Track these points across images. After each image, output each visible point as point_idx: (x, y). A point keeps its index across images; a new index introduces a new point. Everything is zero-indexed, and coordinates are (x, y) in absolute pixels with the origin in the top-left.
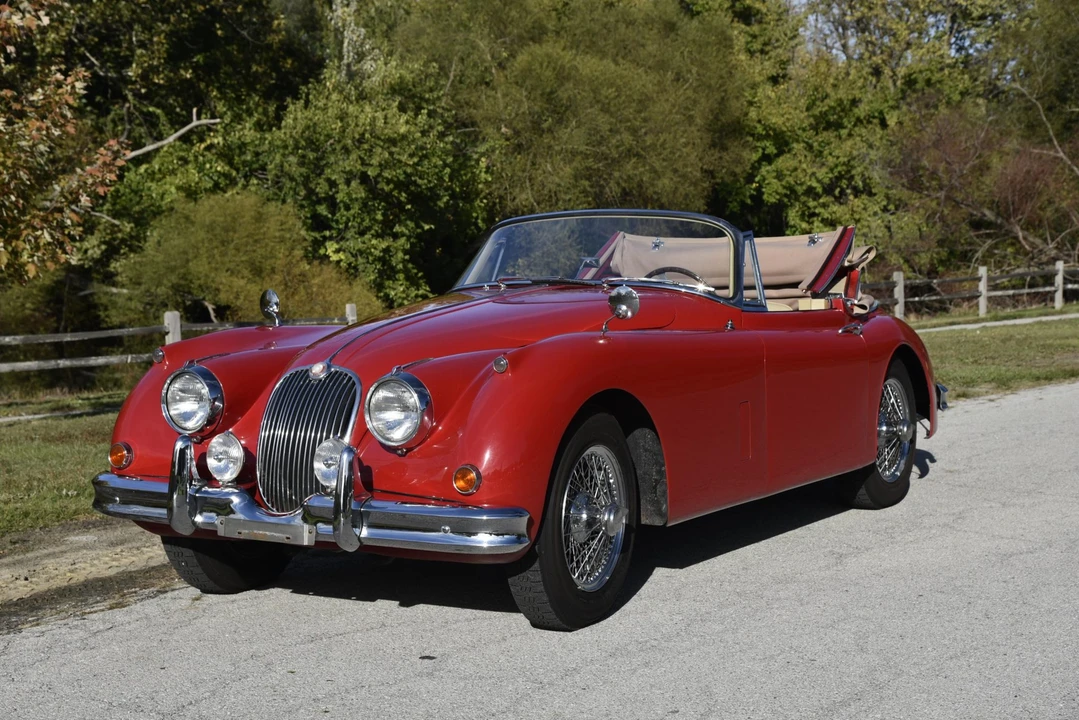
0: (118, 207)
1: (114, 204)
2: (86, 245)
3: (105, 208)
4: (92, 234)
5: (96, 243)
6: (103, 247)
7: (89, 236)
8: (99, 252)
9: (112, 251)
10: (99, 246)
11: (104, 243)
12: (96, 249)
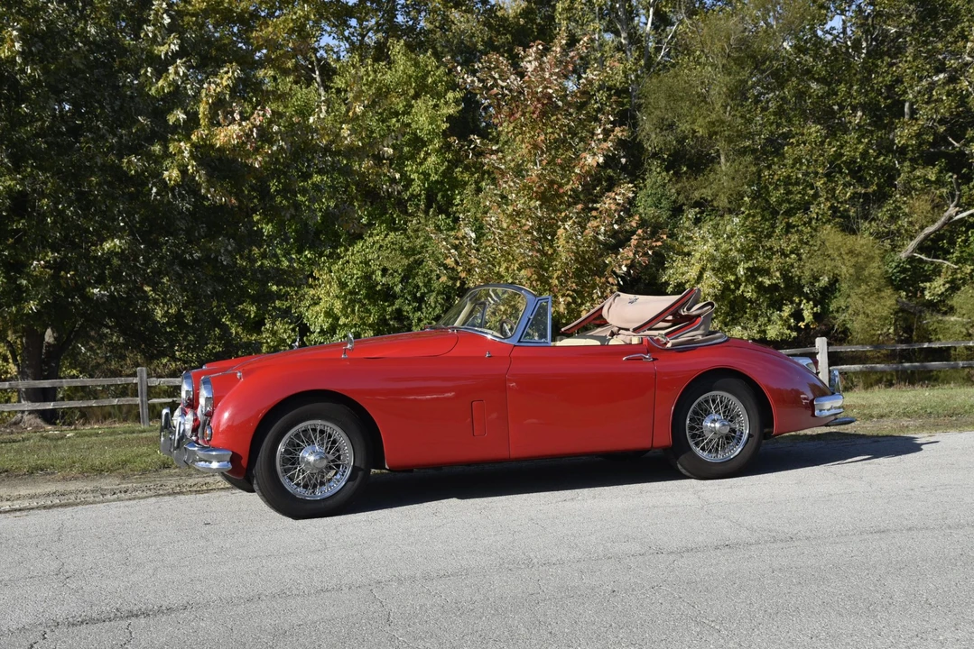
0: (964, 254)
1: (962, 252)
2: (935, 284)
3: (955, 255)
4: (940, 276)
5: (942, 283)
6: (947, 286)
7: (938, 278)
8: (943, 290)
9: (954, 287)
10: (944, 285)
11: (947, 282)
12: (941, 287)
